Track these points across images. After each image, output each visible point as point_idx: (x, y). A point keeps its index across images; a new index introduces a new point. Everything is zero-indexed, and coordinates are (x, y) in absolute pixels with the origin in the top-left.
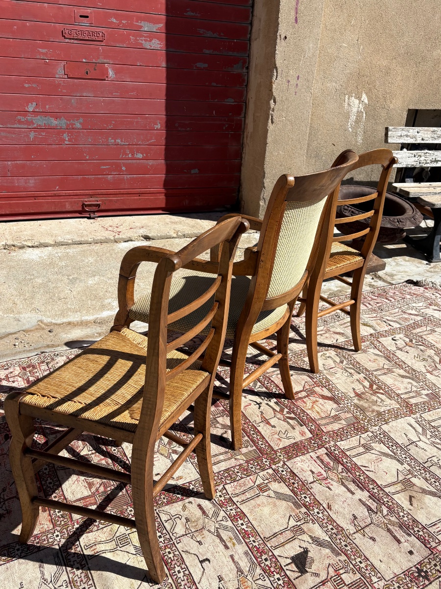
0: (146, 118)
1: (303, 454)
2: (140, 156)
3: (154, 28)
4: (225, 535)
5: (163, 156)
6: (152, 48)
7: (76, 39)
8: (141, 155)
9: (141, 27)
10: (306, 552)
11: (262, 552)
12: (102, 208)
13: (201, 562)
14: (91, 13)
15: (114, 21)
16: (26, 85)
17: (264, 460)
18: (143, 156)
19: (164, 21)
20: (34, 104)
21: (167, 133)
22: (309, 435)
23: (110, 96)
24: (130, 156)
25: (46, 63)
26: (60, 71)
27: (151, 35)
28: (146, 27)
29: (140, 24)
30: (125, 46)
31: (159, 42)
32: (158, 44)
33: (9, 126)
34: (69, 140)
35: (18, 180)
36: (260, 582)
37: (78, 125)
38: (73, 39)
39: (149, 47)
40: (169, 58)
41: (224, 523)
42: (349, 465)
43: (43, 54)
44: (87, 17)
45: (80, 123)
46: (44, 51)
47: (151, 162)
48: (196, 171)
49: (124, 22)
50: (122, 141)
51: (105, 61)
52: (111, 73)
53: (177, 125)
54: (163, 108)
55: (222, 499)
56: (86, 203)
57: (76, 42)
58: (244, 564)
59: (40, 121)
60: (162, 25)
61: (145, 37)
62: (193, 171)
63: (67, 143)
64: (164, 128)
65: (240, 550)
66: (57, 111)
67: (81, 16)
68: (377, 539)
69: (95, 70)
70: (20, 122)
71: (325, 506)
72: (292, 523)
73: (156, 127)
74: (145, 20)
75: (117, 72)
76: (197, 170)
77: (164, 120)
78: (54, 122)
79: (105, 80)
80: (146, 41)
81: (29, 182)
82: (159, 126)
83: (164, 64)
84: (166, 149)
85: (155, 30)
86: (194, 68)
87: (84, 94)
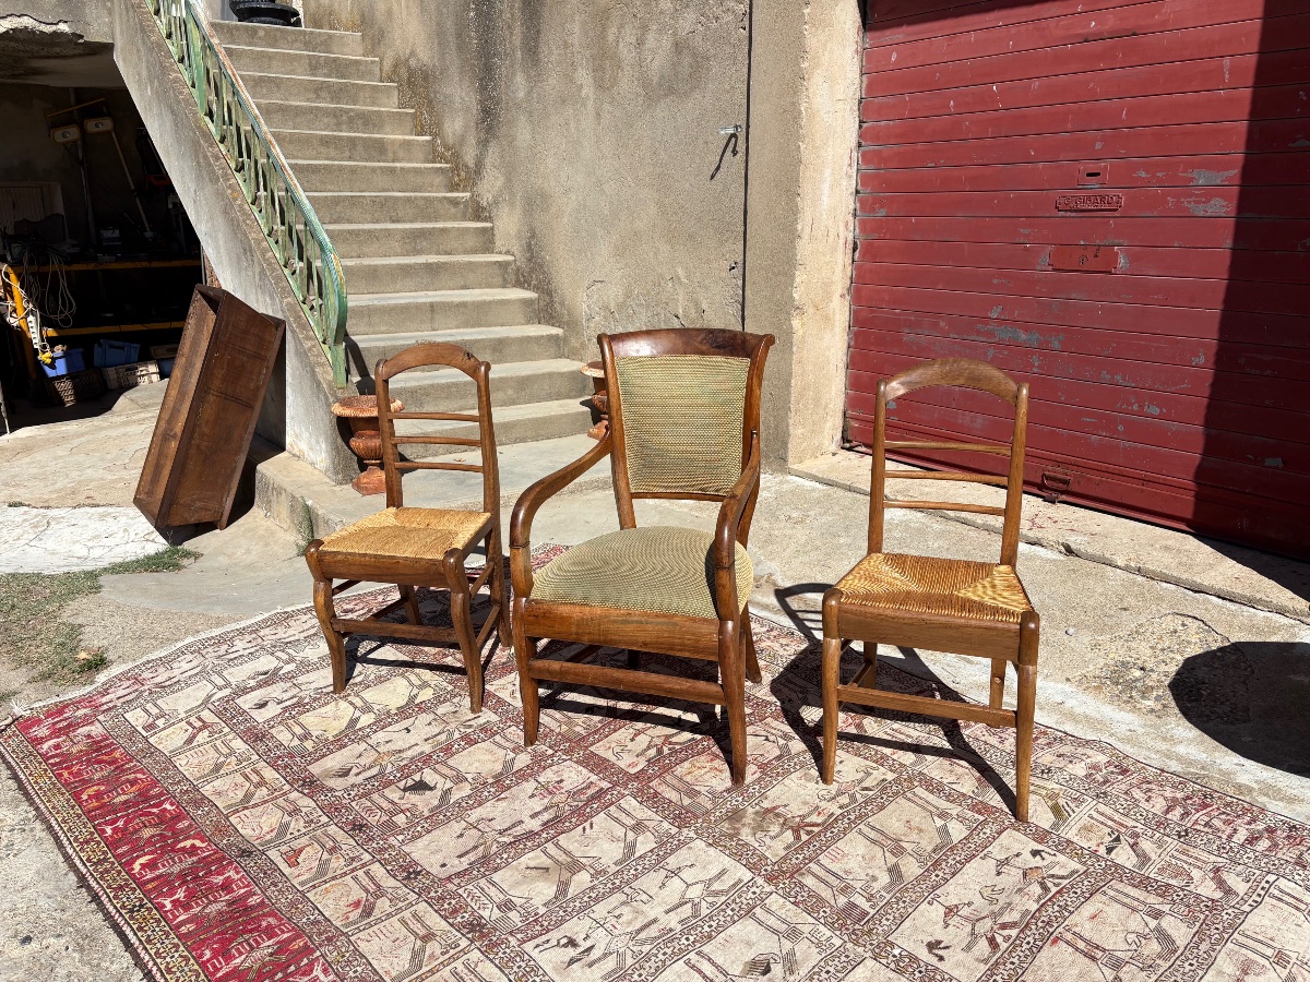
0: (1177, 342)
1: (592, 771)
2: (1155, 411)
3: (1218, 178)
4: (443, 737)
5: (1201, 420)
6: (1208, 214)
7: (1076, 211)
8: (1158, 410)
9: (1192, 179)
10: (431, 789)
11: (424, 762)
12: (1074, 488)
13: (407, 729)
14: (1106, 167)
15: (1143, 175)
16: (995, 281)
17: (567, 745)
18: (1161, 411)
19: (1240, 164)
20: (1001, 307)
21: (1216, 375)
22: (633, 771)
23: (1115, 299)
24: (1135, 407)
25: (1026, 249)
26: (1044, 260)
27: (1209, 193)
28: (1202, 178)
29: (1189, 175)
30: (1155, 214)
31: (1224, 203)
32: (1222, 208)
33: (965, 337)
34: (1039, 367)
35: (963, 415)
36: (390, 766)
37: (1056, 345)
38: (1070, 211)
39: (1202, 214)
40: (1241, 231)
41: (457, 732)
42: (588, 810)
43: (1026, 236)
44: (1099, 174)
45: (1060, 342)
46: (1026, 231)
47: (1175, 426)
48: (1278, 462)
49: (1160, 174)
50: (1124, 379)
51: (1116, 241)
52: (1122, 261)
53: (1242, 361)
54: (1216, 327)
55: (495, 728)
56: (1047, 473)
57: (1074, 214)
58: (410, 754)
59: (1004, 333)
60: (1235, 173)
61: (1197, 196)
62: (1269, 462)
63: (1036, 370)
64: (1210, 364)
65: (427, 748)
66: (1028, 320)
67: (1088, 175)
68: (461, 840)
69: (1096, 256)
70: (979, 333)
71: (503, 796)
72: (469, 777)
73: (1195, 361)
74: (1200, 166)
75: (1133, 259)
76: (1280, 460)
77: (1214, 350)
78: (1023, 336)
79: (1110, 273)
80: (1196, 202)
81: (975, 422)
82: (1202, 360)
83: (1229, 243)
84: (1209, 407)
85: (1219, 182)
86: (1300, 249)
87: (1073, 296)
